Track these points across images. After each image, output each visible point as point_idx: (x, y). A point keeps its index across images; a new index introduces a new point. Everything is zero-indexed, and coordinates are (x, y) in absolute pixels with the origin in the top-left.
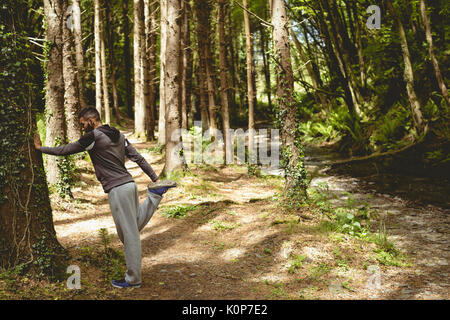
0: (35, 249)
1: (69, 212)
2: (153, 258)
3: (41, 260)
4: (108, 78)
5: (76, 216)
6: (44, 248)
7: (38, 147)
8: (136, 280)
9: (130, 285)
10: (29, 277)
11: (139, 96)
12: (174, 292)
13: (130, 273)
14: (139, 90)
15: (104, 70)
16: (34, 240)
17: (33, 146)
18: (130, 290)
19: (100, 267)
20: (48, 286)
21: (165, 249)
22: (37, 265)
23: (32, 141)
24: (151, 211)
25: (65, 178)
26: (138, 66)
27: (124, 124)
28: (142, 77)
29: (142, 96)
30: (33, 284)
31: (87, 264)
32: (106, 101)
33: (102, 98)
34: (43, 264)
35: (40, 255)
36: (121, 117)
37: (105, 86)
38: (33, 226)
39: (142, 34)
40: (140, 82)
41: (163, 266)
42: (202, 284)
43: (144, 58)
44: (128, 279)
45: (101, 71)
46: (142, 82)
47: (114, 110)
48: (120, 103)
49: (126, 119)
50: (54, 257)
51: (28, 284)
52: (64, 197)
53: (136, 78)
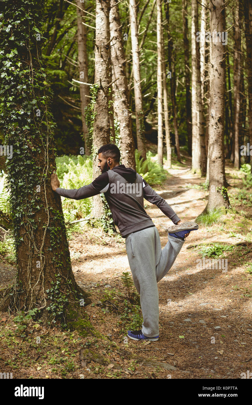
0: (49, 294)
1: (111, 246)
2: (180, 303)
3: (53, 307)
4: (170, 121)
5: (116, 251)
6: (58, 294)
7: (55, 188)
8: (153, 333)
9: (146, 338)
10: (41, 324)
11: (196, 137)
12: (193, 350)
13: (147, 325)
14: (196, 131)
15: (166, 114)
16: (48, 284)
17: (49, 187)
18: (146, 343)
19: (119, 314)
20: (58, 334)
21: (195, 292)
22: (50, 312)
23: (48, 182)
24: (173, 256)
25: (110, 213)
26: (195, 110)
27: (184, 162)
28: (198, 121)
29: (198, 137)
30: (44, 331)
31: (105, 311)
32: (168, 141)
33: (164, 138)
34: (55, 311)
35: (53, 301)
36: (181, 155)
37: (167, 128)
38: (48, 270)
39: (199, 82)
40: (196, 125)
41: (188, 314)
42: (224, 341)
43: (200, 103)
44: (145, 331)
45: (163, 115)
46: (199, 125)
47: (176, 149)
48: (181, 143)
49: (186, 157)
50: (67, 303)
51: (39, 330)
52: (107, 232)
53: (194, 121)
